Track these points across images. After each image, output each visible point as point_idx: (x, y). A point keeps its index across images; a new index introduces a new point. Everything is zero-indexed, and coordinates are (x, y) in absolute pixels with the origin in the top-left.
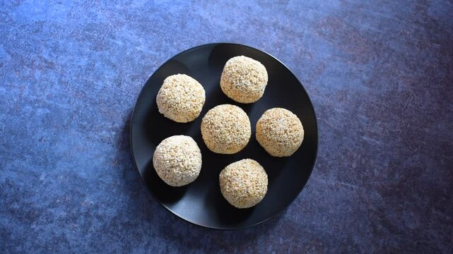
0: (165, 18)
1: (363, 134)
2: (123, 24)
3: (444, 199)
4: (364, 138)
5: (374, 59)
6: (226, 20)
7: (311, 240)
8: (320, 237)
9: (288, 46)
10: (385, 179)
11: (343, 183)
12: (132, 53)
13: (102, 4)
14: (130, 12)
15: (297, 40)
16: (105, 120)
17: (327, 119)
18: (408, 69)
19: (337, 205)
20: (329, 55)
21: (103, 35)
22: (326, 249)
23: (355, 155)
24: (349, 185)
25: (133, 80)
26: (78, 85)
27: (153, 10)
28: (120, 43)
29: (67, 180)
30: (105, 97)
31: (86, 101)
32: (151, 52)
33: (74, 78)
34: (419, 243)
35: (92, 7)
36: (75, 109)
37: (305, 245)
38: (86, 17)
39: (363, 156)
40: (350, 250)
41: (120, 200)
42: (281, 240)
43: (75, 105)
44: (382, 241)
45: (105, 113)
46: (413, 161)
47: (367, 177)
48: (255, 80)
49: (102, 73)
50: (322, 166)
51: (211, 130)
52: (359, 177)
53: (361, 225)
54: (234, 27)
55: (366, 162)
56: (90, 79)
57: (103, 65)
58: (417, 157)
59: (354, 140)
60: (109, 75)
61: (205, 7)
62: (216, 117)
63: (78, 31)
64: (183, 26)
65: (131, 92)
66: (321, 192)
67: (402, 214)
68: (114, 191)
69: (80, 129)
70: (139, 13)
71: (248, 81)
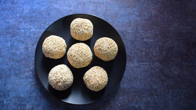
0: (40, 13)
1: (143, 39)
2: (22, 22)
3: (186, 57)
4: (145, 40)
5: (138, 4)
6: (67, 6)
7: (135, 93)
8: (138, 91)
9: (98, 9)
10: (159, 55)
11: (141, 63)
12: (29, 34)
13: (10, 16)
14: (24, 16)
15: (102, 5)
16: (25, 67)
17: (126, 37)
18: (154, 5)
19: (142, 74)
20: (118, 8)
21: (14, 30)
22: (142, 95)
23: (143, 49)
24: (144, 63)
25: (33, 45)
26: (9, 55)
27: (33, 12)
28: (23, 31)
29: (16, 100)
30: (22, 57)
31: (14, 62)
32: (37, 30)
33: (7, 53)
34: (181, 80)
35: (7, 19)
36: (10, 67)
37: (132, 96)
38: (5, 24)
39: (147, 49)
40: (153, 92)
41: (42, 102)
42: (121, 98)
43: (10, 65)
44: (165, 83)
45: (24, 64)
46: (169, 44)
47: (151, 57)
48: (86, 28)
49: (18, 47)
50: (130, 59)
51: (72, 59)
52: (147, 58)
53: (155, 80)
54: (72, 8)
55: (149, 50)
56: (14, 51)
57: (18, 43)
58: (169, 42)
59: (140, 42)
60: (22, 47)
61: (56, 3)
62: (72, 51)
63: (3, 31)
64: (49, 15)
65: (33, 51)
66: (133, 70)
67: (171, 69)
68: (38, 99)
69: (15, 75)
70: (28, 15)
71: (83, 29)
